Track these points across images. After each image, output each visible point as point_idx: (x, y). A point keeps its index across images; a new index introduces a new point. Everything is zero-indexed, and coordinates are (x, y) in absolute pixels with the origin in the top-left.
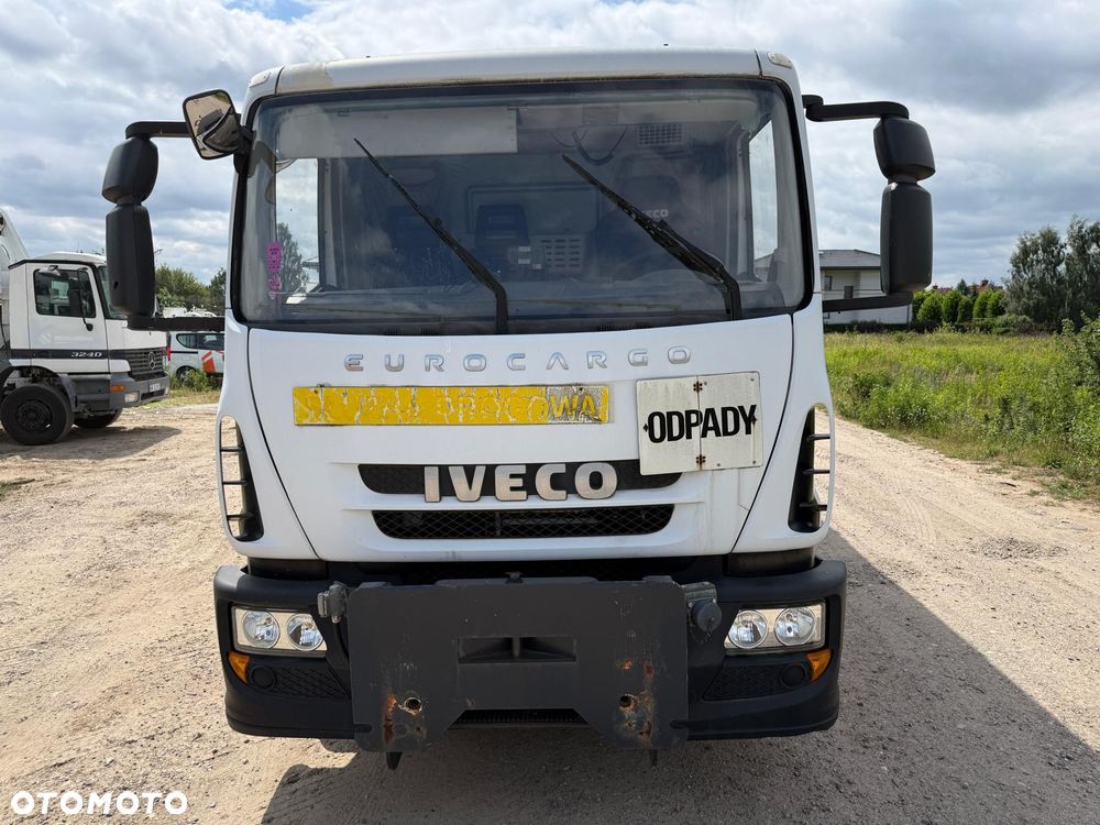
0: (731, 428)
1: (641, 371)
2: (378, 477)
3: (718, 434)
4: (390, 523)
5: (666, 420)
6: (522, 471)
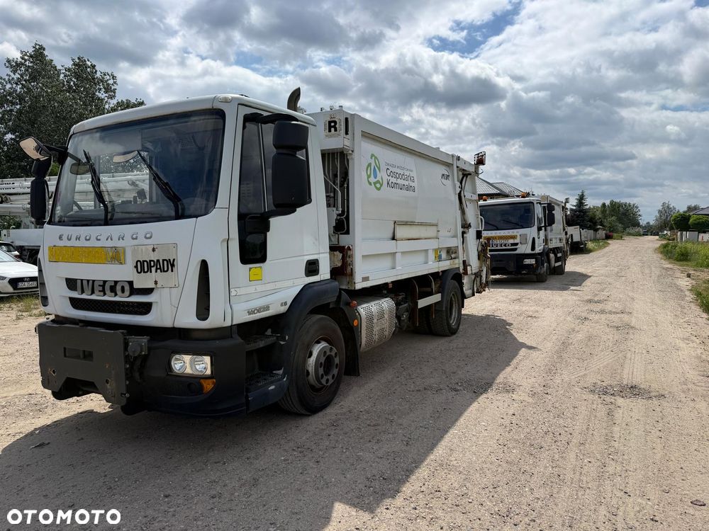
0: (166, 269)
1: (135, 242)
2: (71, 284)
3: (161, 271)
4: (76, 303)
5: (142, 263)
6: (102, 283)
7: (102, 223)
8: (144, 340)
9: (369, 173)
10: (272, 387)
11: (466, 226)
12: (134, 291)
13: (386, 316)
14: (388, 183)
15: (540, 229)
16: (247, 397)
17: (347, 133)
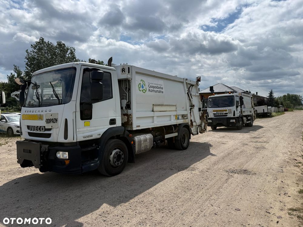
0: (55, 122)
1: (46, 113)
2: (28, 127)
3: (53, 123)
4: (30, 134)
5: (48, 120)
6: (37, 127)
7: (38, 106)
8: (47, 146)
9: (139, 87)
10: (92, 165)
11: (192, 106)
12: (46, 130)
13: (148, 141)
14: (149, 90)
15: (237, 107)
16: (82, 167)
17: (129, 73)
